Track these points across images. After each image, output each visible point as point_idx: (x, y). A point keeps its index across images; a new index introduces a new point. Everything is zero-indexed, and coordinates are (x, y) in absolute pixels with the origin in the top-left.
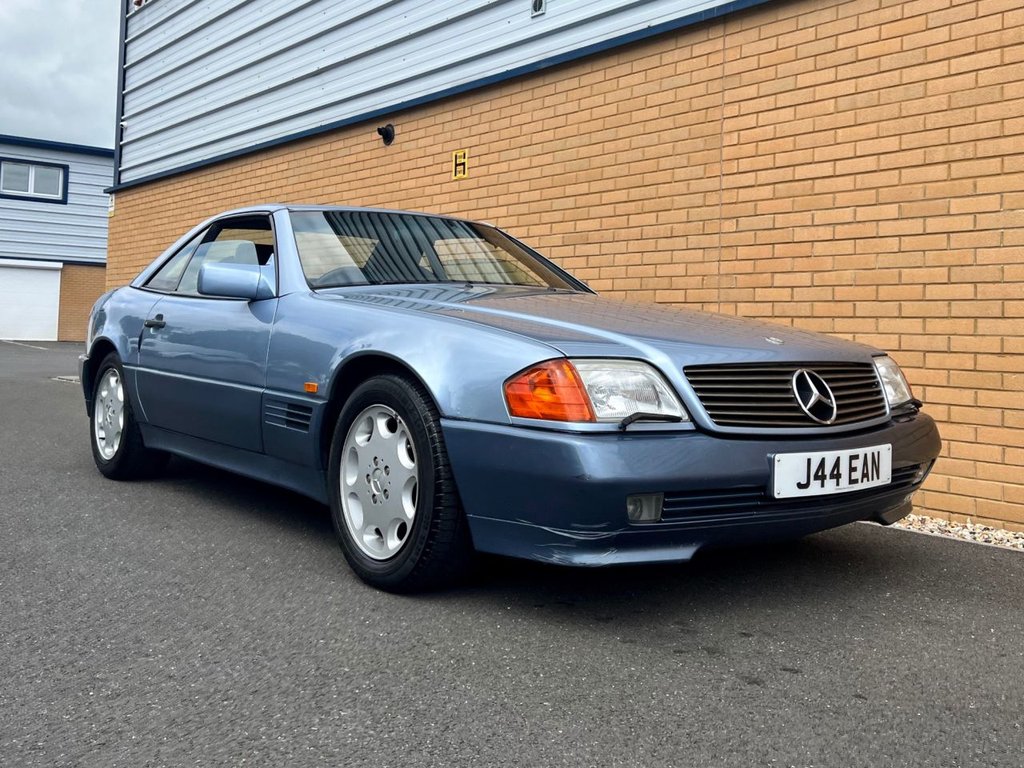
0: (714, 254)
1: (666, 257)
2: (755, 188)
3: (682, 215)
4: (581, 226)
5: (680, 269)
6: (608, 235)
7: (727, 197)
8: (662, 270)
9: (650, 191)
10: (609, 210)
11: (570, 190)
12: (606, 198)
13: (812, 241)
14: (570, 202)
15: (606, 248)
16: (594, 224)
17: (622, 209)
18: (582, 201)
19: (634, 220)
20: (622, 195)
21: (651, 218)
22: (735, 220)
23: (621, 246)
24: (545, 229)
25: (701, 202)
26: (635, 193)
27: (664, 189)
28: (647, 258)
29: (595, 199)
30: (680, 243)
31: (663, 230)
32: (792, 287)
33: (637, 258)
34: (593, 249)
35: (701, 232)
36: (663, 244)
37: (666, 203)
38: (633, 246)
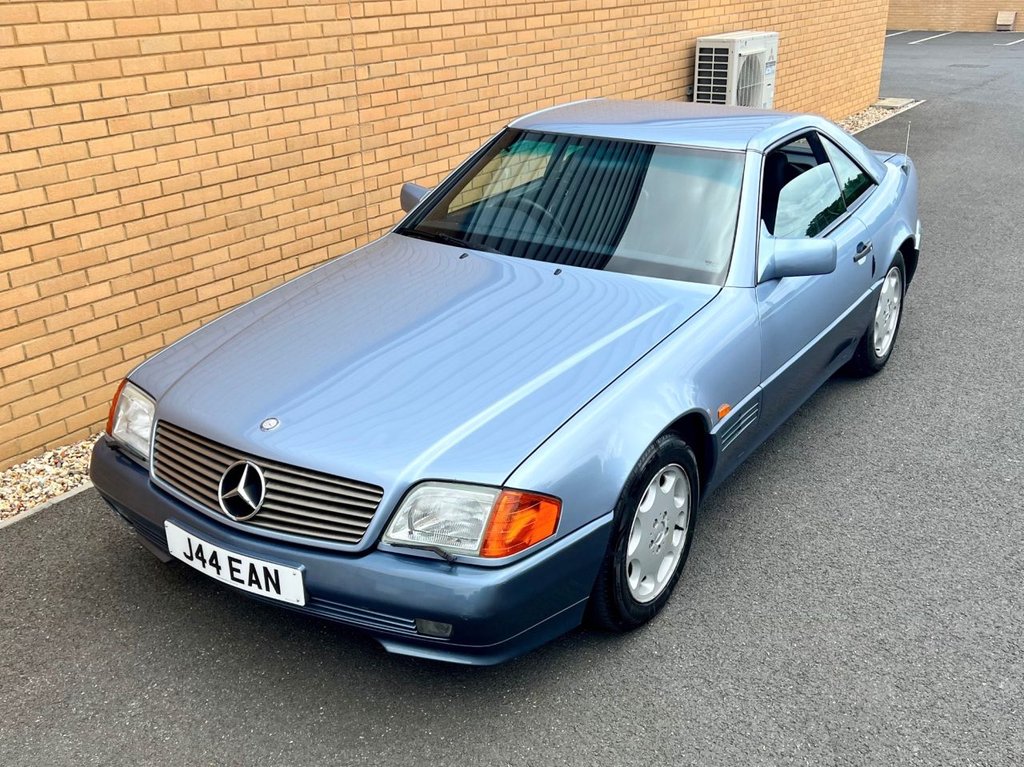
0: (352, 104)
1: (308, 110)
2: (379, 34)
3: (318, 62)
4: (195, 77)
5: (324, 123)
6: (238, 89)
7: (359, 42)
8: (307, 127)
9: (282, 32)
10: (232, 55)
11: (168, 24)
12: (228, 37)
13: (421, 85)
14: (171, 43)
15: (237, 106)
16: (216, 75)
17: (249, 53)
18: (191, 41)
19: (269, 68)
20: (248, 35)
21: (286, 66)
22: (366, 67)
23: (256, 103)
24: (136, 85)
25: (335, 47)
26: (265, 34)
27: (298, 30)
28: (290, 113)
29: (210, 39)
30: (321, 93)
31: (301, 79)
32: (412, 128)
33: (277, 116)
34: (220, 109)
35: (339, 80)
36: (304, 96)
37: (300, 46)
38: (273, 101)
